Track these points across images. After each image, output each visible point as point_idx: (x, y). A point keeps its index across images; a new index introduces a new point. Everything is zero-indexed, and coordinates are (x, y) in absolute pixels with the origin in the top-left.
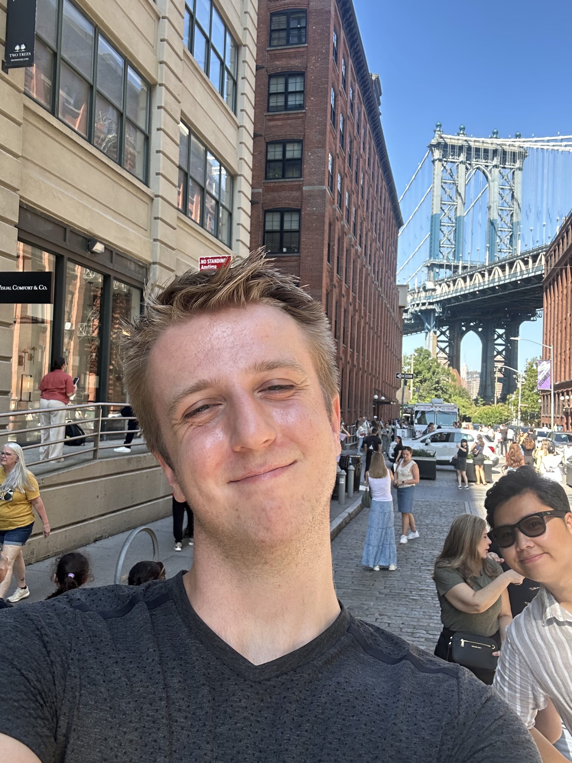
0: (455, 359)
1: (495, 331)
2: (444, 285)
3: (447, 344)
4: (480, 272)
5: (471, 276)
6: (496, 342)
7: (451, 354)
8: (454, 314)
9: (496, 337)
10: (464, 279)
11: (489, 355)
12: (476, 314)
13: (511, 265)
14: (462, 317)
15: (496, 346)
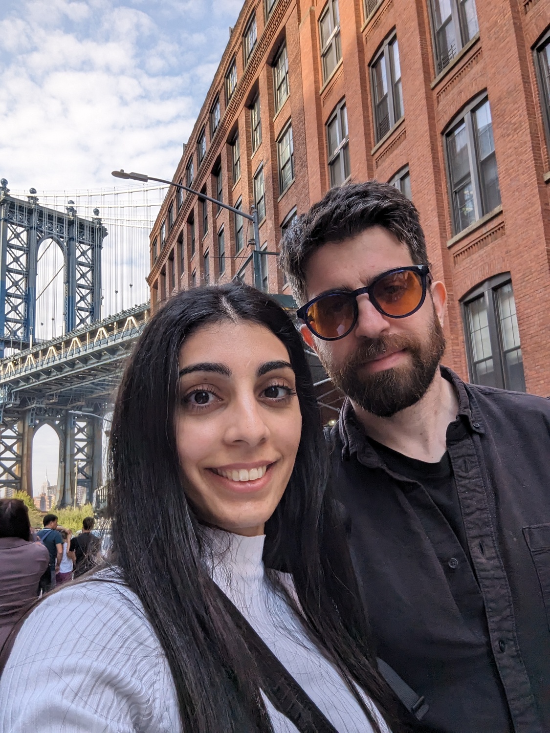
0: (25, 459)
1: (75, 424)
2: (10, 364)
3: (15, 440)
4: (55, 346)
5: (45, 352)
6: (77, 437)
7: (20, 454)
8: (24, 403)
9: (76, 430)
10: (36, 355)
11: (68, 453)
12: (51, 401)
13: (93, 334)
14: (34, 405)
15: (77, 442)
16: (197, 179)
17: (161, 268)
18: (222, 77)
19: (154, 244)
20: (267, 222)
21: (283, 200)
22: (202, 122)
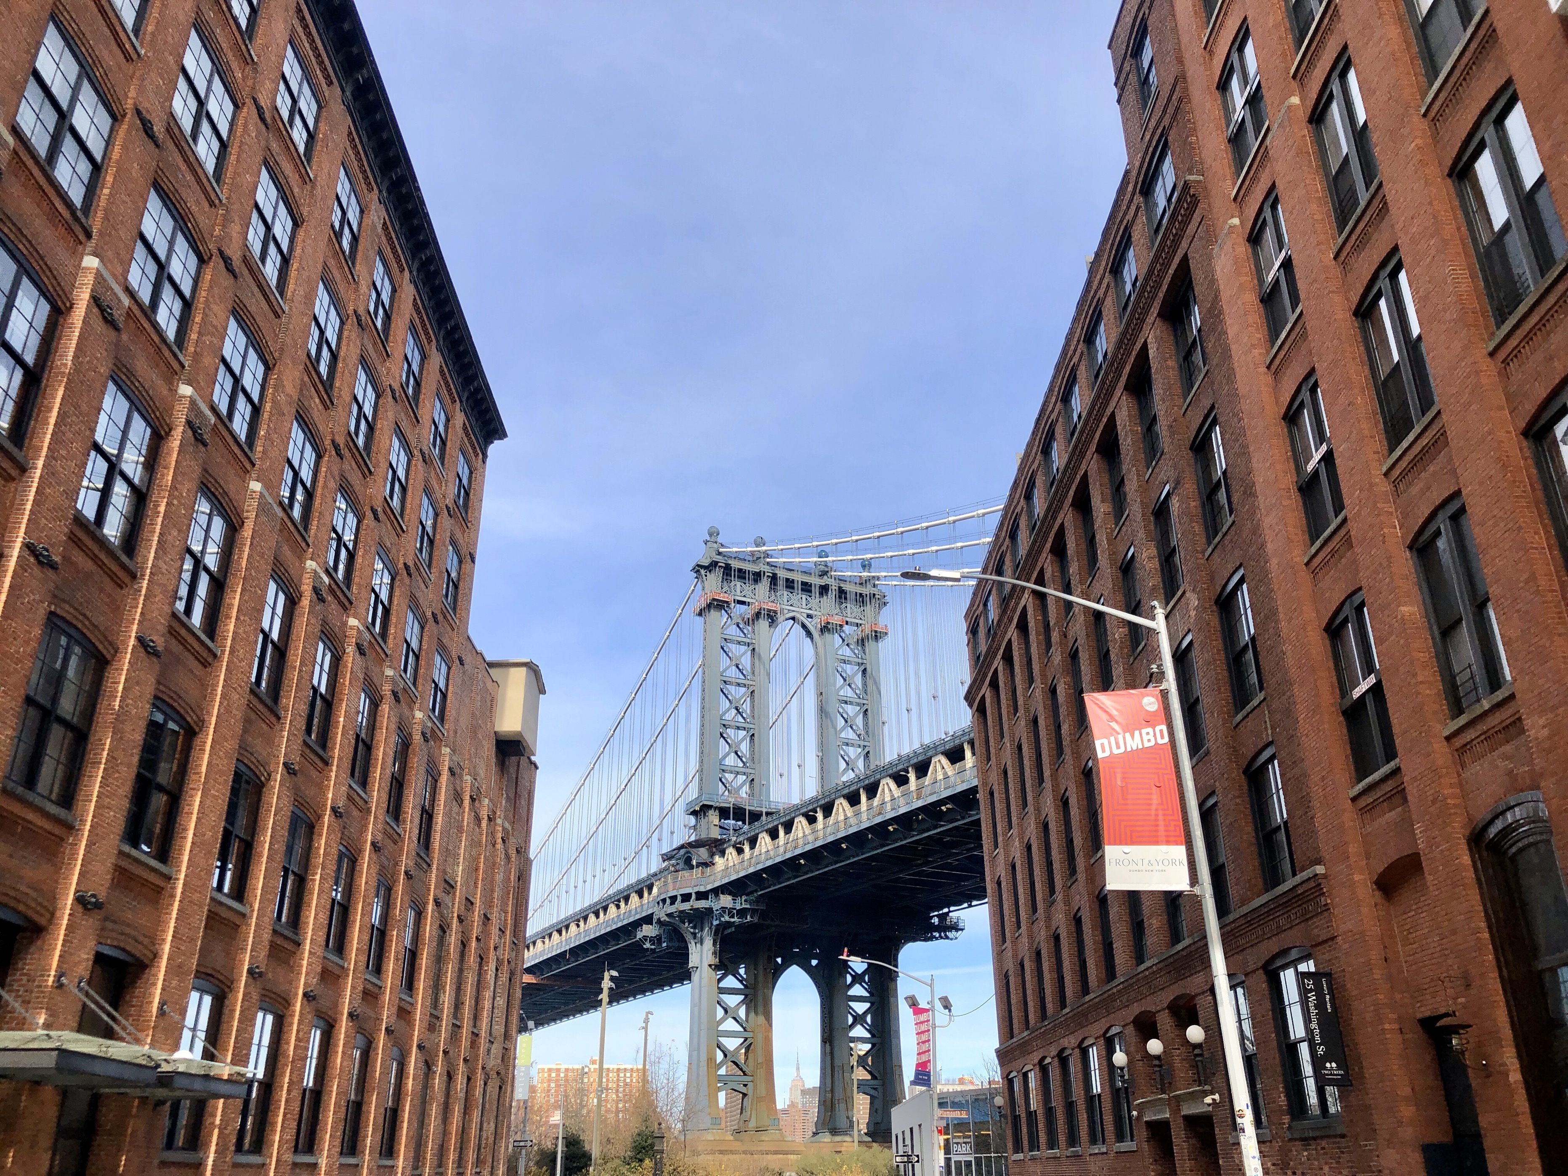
3: (742, 997)
4: (806, 815)
5: (789, 826)
6: (852, 992)
7: (751, 1023)
9: (849, 979)
10: (774, 834)
11: (836, 1024)
13: (871, 789)
15: (851, 1003)
16: (1046, 516)
17: (990, 675)
18: (1078, 341)
19: (973, 631)
20: (1187, 595)
21: (1215, 554)
22: (1049, 417)
